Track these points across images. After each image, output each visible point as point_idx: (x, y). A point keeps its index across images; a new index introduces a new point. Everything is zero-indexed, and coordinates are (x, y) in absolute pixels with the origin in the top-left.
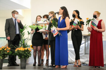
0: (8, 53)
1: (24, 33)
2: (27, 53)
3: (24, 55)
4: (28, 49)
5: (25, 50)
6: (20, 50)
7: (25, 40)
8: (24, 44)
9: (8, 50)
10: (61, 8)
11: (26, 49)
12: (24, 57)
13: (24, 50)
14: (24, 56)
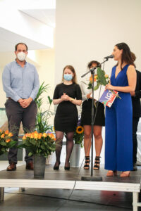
0: (8, 144)
1: (39, 100)
2: (46, 143)
3: (40, 148)
4: (50, 136)
5: (42, 138)
6: (32, 137)
7: (42, 114)
8: (40, 125)
9: (8, 139)
10: (117, 45)
11: (44, 135)
12: (41, 153)
13: (40, 138)
14: (40, 151)
